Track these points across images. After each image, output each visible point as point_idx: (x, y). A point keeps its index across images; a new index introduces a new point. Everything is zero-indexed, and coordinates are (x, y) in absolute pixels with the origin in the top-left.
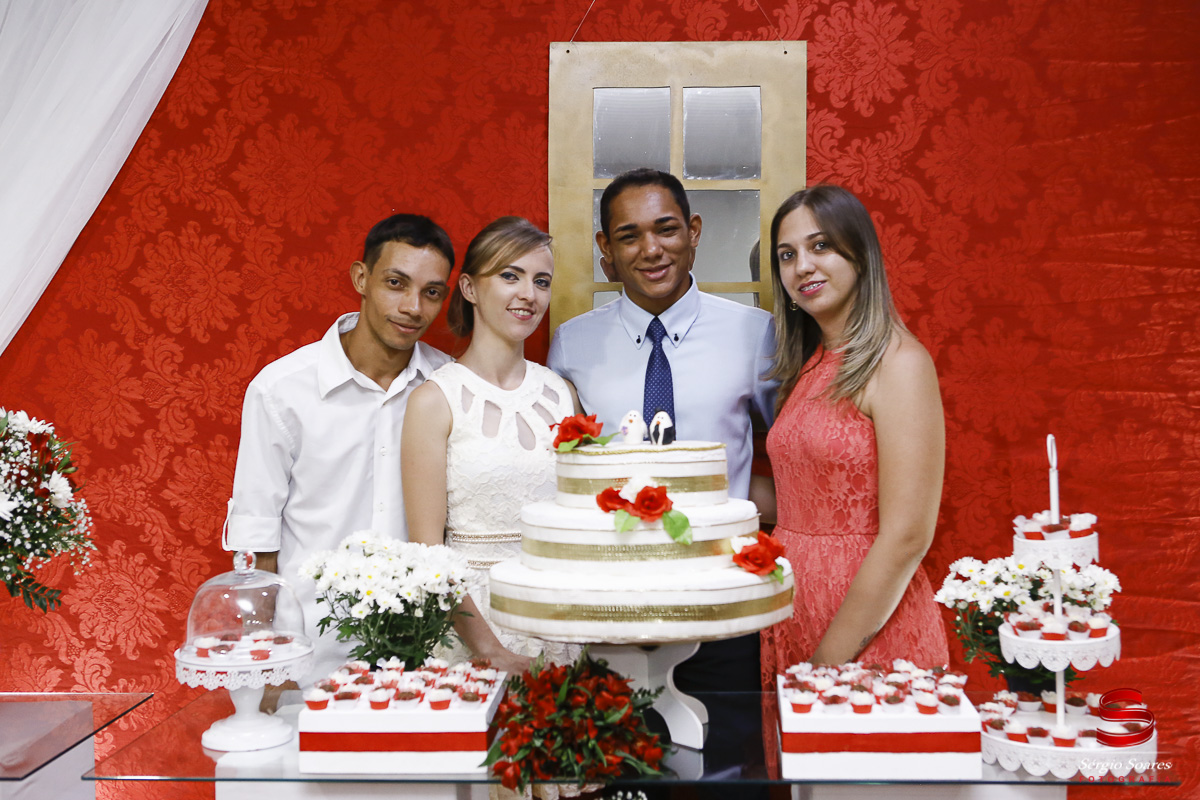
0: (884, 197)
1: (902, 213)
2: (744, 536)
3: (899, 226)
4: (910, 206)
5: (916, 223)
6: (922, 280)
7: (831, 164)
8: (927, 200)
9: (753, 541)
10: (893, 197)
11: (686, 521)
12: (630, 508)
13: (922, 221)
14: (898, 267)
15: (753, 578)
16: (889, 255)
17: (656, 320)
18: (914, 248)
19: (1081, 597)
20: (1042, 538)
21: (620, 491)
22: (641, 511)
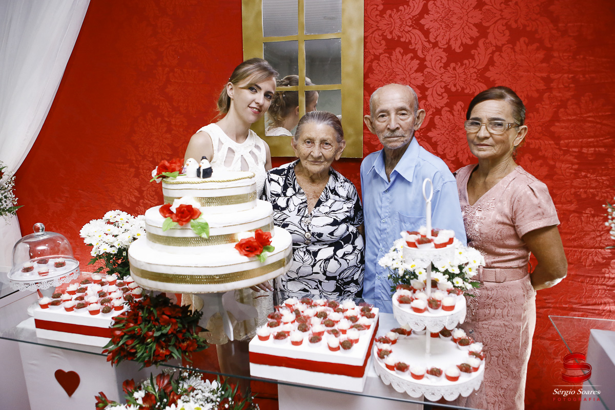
0: (402, 40)
1: (413, 47)
2: (249, 231)
3: (412, 55)
4: (416, 44)
5: (420, 53)
6: (422, 82)
7: (376, 24)
8: (425, 41)
9: (253, 235)
10: (407, 41)
11: (207, 224)
12: (174, 216)
13: (422, 52)
14: (410, 76)
15: (246, 259)
16: (405, 70)
18: (418, 66)
20: (416, 247)
21: (171, 206)
22: (178, 218)
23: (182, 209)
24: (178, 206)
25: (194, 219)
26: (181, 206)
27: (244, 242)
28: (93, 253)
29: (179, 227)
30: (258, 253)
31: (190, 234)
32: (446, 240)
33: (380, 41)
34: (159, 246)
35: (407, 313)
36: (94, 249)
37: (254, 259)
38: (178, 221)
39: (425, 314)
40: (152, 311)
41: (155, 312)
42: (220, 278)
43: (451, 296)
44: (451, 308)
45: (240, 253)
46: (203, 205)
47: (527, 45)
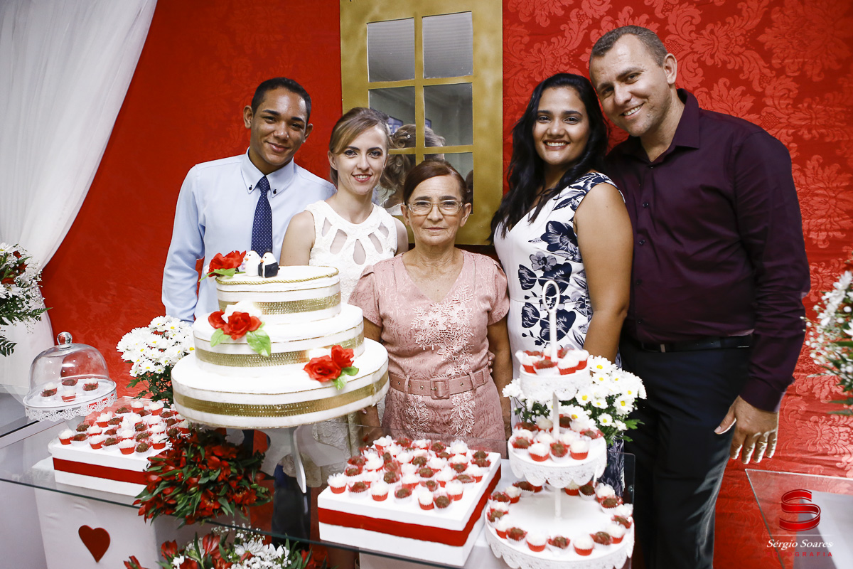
2: (325, 347)
7: (520, 62)
9: (329, 352)
11: (268, 338)
12: (226, 327)
15: (317, 384)
17: (265, 177)
19: (604, 405)
20: (535, 372)
21: (223, 313)
22: (230, 330)
23: (236, 318)
24: (231, 314)
25: (251, 331)
26: (235, 314)
27: (316, 362)
28: (133, 373)
29: (232, 341)
30: (334, 377)
31: (245, 350)
32: (575, 364)
33: (526, 85)
34: (209, 366)
35: (523, 461)
36: (133, 367)
37: (329, 385)
38: (230, 334)
39: (547, 463)
40: (199, 450)
41: (203, 453)
42: (283, 409)
43: (585, 440)
44: (583, 456)
45: (311, 377)
46: (265, 313)
47: (729, 89)
